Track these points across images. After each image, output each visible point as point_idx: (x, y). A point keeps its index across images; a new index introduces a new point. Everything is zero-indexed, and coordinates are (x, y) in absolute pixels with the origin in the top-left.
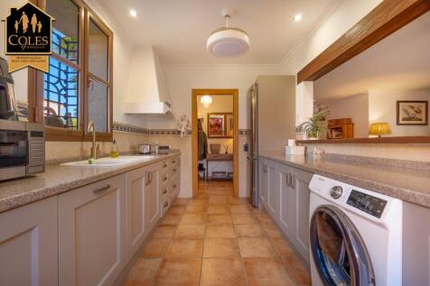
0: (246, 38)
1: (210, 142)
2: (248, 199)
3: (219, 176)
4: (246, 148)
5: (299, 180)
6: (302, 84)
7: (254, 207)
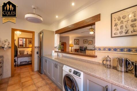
0: (42, 19)
1: (19, 49)
2: (38, 71)
3: (24, 63)
4: (37, 53)
5: (59, 66)
6: (57, 35)
7: (41, 74)
